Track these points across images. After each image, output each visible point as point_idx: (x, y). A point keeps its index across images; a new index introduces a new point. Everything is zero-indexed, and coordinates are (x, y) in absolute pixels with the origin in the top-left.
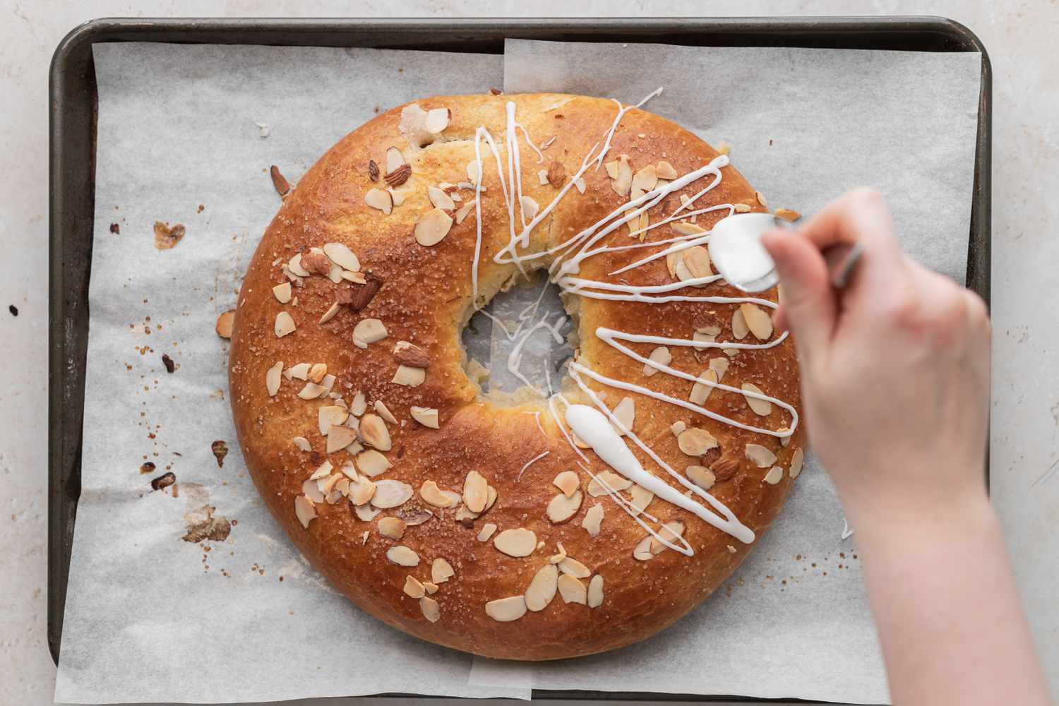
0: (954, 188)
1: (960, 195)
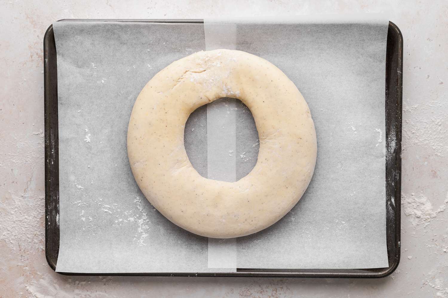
0: (379, 61)
1: (381, 63)
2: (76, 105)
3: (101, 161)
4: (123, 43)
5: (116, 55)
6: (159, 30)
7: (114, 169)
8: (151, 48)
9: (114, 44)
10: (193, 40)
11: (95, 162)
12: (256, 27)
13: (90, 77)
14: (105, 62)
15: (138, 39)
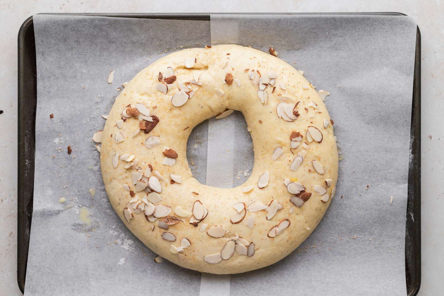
0: (406, 74)
1: (408, 77)
2: (56, 110)
3: (82, 174)
4: (111, 42)
5: (103, 55)
6: (152, 27)
7: (95, 184)
8: (143, 48)
9: (101, 43)
10: (190, 40)
11: (75, 175)
12: (269, 28)
13: (73, 78)
14: (91, 63)
15: (128, 37)
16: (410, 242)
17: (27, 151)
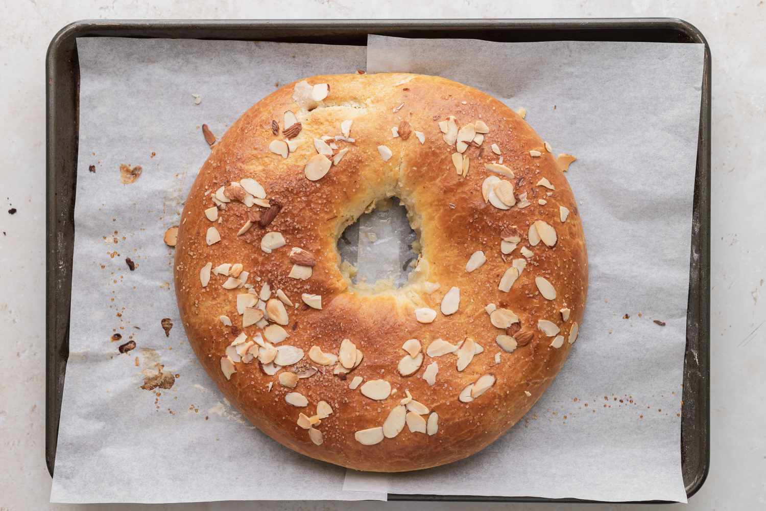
0: (685, 139)
1: (689, 144)
7: (172, 311)
11: (139, 297)
16: (692, 398)
17: (61, 246)
